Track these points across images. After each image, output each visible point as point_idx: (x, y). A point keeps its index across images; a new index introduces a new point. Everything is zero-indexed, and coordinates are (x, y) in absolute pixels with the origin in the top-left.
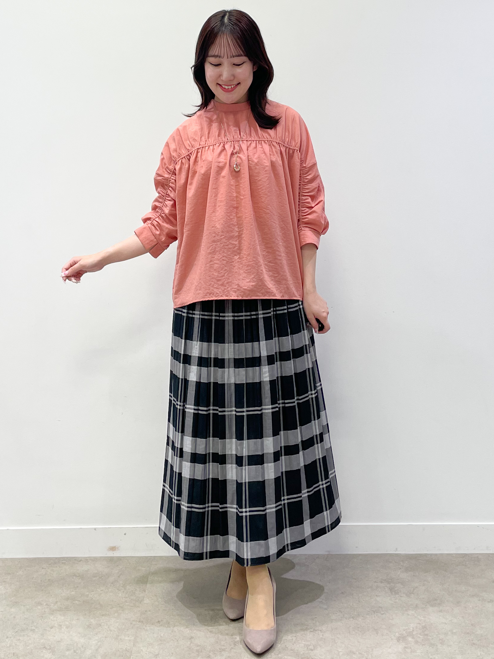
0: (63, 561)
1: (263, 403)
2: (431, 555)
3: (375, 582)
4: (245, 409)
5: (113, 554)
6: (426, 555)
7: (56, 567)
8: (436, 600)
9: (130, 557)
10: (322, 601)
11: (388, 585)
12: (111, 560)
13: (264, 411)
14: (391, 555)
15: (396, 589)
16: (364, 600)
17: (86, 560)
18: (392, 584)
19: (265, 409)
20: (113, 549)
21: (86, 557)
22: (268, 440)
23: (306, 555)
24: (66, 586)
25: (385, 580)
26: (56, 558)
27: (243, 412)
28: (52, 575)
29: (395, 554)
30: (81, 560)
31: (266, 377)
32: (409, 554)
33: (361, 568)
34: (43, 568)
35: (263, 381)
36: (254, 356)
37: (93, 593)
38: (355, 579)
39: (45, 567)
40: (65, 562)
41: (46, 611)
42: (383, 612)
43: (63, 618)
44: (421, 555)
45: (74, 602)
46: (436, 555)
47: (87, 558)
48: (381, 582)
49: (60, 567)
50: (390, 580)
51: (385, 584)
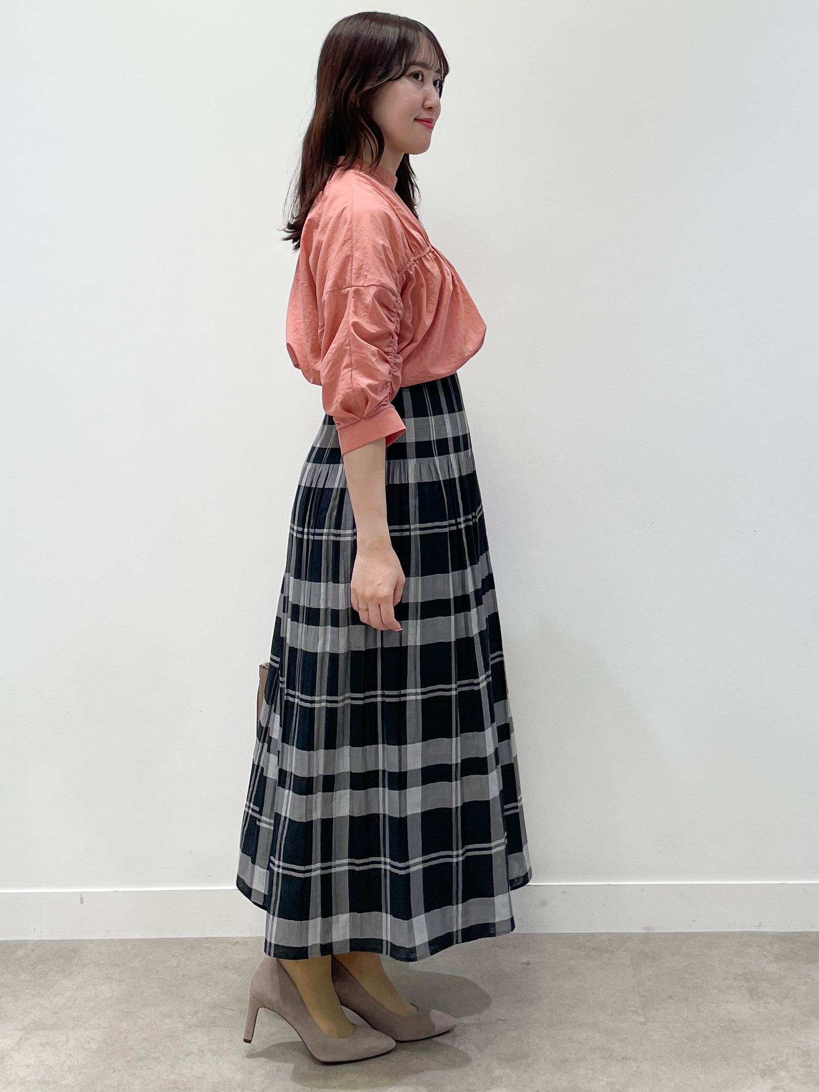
0: (208, 945)
3: (725, 979)
10: (636, 1011)
11: (746, 984)
14: (750, 934)
15: (759, 990)
16: (706, 1009)
23: (610, 934)
24: (211, 985)
26: (196, 939)
28: (188, 967)
29: (758, 933)
32: (780, 933)
33: (701, 955)
34: (173, 956)
38: (692, 974)
39: (177, 954)
41: (178, 1026)
43: (206, 1038)
45: (224, 1012)
48: (735, 979)
49: (201, 955)
50: (749, 976)
51: (741, 982)
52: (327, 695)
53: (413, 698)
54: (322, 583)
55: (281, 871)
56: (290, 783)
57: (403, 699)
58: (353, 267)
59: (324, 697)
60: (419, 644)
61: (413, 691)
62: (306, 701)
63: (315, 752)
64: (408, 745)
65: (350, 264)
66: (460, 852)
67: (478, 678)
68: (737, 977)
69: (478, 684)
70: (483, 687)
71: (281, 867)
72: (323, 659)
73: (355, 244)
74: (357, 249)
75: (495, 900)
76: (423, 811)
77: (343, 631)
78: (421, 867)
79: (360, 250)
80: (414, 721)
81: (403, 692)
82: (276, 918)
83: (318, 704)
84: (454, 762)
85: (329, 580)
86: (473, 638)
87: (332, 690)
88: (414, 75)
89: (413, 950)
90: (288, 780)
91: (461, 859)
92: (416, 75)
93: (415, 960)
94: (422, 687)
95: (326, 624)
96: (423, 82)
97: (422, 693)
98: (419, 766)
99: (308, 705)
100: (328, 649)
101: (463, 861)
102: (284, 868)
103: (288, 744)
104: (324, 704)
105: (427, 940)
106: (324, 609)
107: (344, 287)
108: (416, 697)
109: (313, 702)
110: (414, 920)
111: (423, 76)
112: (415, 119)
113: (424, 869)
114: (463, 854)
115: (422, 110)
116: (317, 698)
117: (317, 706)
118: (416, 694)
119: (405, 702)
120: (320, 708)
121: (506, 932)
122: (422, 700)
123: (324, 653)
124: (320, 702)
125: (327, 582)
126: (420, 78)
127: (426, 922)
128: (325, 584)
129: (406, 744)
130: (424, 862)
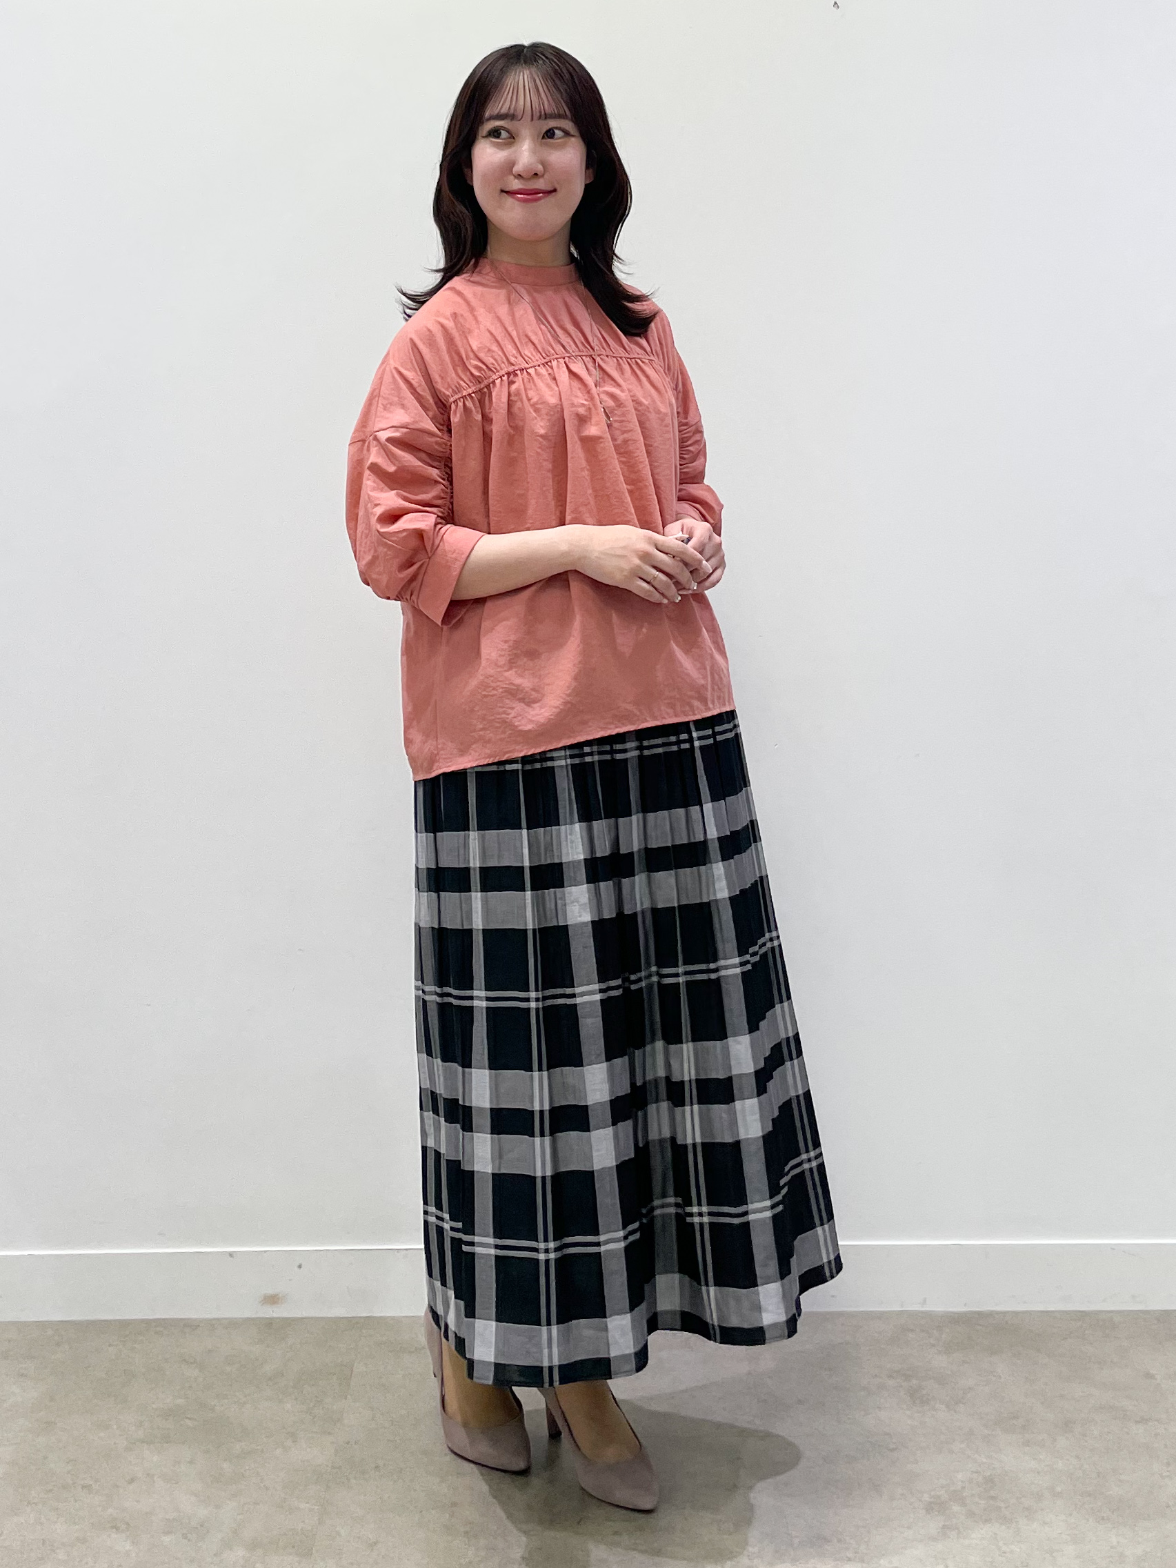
0: (158, 1329)
1: (721, 954)
2: (1005, 1313)
3: (876, 1376)
4: (680, 970)
5: (273, 1312)
6: (991, 1314)
7: (142, 1341)
8: (1016, 1418)
9: (312, 1318)
11: (906, 1384)
12: (269, 1325)
13: (723, 973)
14: (912, 1314)
15: (924, 1392)
16: (849, 1418)
17: (212, 1325)
18: (913, 1381)
19: (727, 967)
20: (272, 1300)
21: (211, 1320)
22: (739, 1043)
24: (163, 1385)
25: (899, 1372)
26: (142, 1321)
27: (677, 975)
28: (131, 1360)
30: (199, 1326)
31: (722, 890)
34: (110, 1345)
35: (716, 901)
36: (693, 841)
37: (226, 1401)
39: (116, 1343)
40: (162, 1329)
41: (117, 1442)
42: (894, 1446)
43: (155, 1458)
44: (980, 1314)
45: (182, 1422)
46: (1016, 1313)
47: (214, 1322)
48: (890, 1377)
49: (150, 1342)
60: (480, 926)
64: (473, 1070)
66: (552, 1245)
67: (573, 987)
69: (573, 996)
75: (608, 1323)
76: (494, 1172)
78: (491, 1251)
84: (537, 1107)
86: (566, 927)
88: (491, 132)
91: (552, 1256)
92: (495, 133)
94: (486, 989)
96: (513, 138)
97: (487, 999)
98: (487, 1104)
101: (556, 1260)
111: (508, 131)
112: (502, 192)
113: (497, 1257)
114: (556, 1250)
115: (510, 178)
121: (628, 1373)
122: (487, 1008)
126: (504, 134)
129: (471, 1067)
130: (496, 1246)
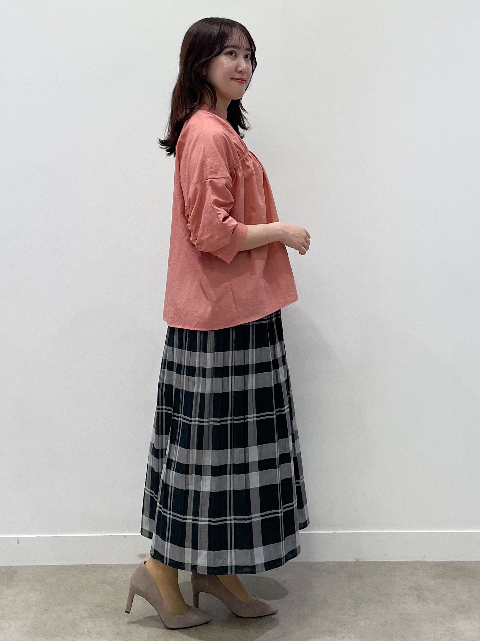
0: (93, 569)
2: (459, 562)
6: (454, 562)
7: (86, 574)
8: (464, 607)
11: (416, 593)
14: (419, 562)
15: (424, 596)
18: (420, 592)
20: (143, 556)
24: (96, 593)
25: (413, 587)
28: (82, 582)
29: (423, 561)
30: (111, 568)
32: (437, 562)
33: (389, 575)
34: (73, 576)
38: (383, 587)
39: (75, 575)
40: (95, 570)
44: (449, 562)
45: (104, 609)
47: (118, 565)
49: (90, 575)
50: (418, 588)
51: (413, 591)
52: (199, 417)
53: (252, 420)
54: (197, 352)
55: (171, 517)
56: (174, 466)
57: (246, 421)
58: (207, 168)
59: (197, 419)
60: (254, 388)
61: (252, 416)
62: (187, 420)
63: (191, 450)
64: (249, 447)
65: (205, 166)
66: (282, 509)
67: (284, 407)
68: (411, 589)
69: (284, 410)
70: (287, 412)
71: (171, 515)
72: (197, 396)
73: (207, 154)
74: (208, 157)
76: (260, 486)
77: (208, 381)
78: (260, 519)
79: (210, 158)
80: (252, 433)
81: (246, 416)
82: (169, 544)
83: (194, 423)
84: (277, 457)
85: (201, 350)
86: (281, 384)
87: (201, 415)
88: (229, 53)
89: (254, 567)
90: (173, 465)
91: (282, 514)
92: (230, 53)
93: (255, 573)
94: (256, 413)
95: (199, 376)
96: (236, 56)
97: (257, 417)
98: (257, 459)
99: (188, 423)
100: (200, 391)
102: (173, 515)
103: (175, 444)
104: (197, 423)
105: (263, 561)
106: (198, 367)
107: (203, 180)
108: (253, 419)
109: (191, 421)
110: (255, 549)
111: (235, 53)
112: (231, 79)
113: (262, 520)
114: (283, 511)
115: (235, 73)
116: (193, 419)
117: (192, 423)
118: (253, 417)
119: (247, 422)
120: (195, 425)
122: (257, 421)
123: (198, 393)
124: (195, 421)
125: (200, 351)
126: (234, 54)
127: (263, 551)
128: (199, 353)
129: (248, 446)
130: (261, 516)
